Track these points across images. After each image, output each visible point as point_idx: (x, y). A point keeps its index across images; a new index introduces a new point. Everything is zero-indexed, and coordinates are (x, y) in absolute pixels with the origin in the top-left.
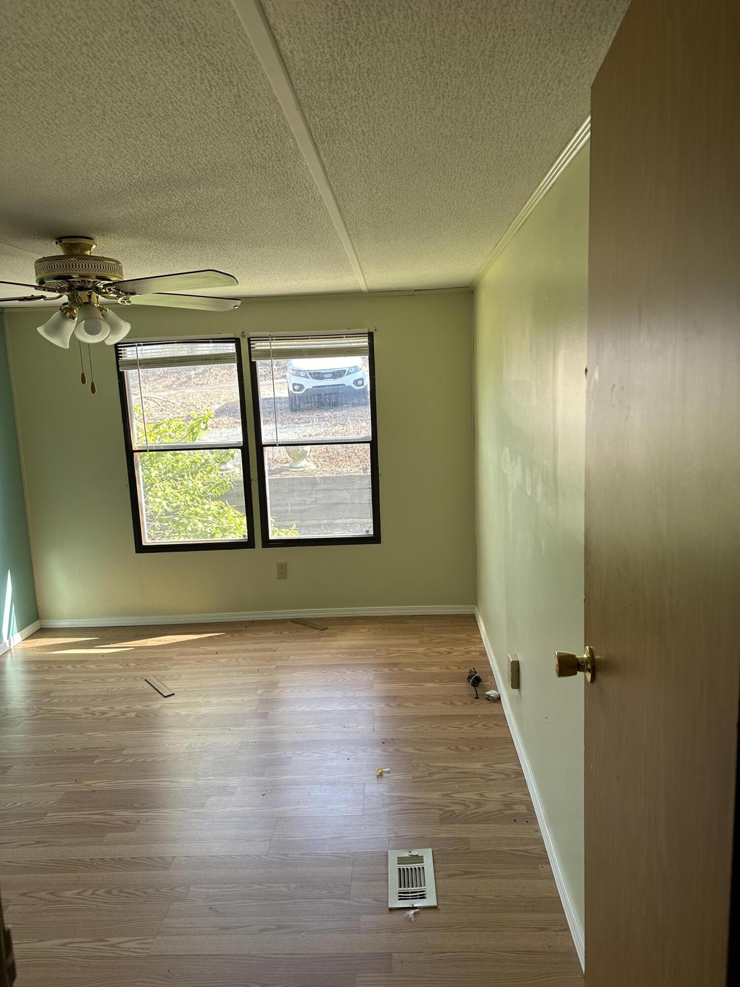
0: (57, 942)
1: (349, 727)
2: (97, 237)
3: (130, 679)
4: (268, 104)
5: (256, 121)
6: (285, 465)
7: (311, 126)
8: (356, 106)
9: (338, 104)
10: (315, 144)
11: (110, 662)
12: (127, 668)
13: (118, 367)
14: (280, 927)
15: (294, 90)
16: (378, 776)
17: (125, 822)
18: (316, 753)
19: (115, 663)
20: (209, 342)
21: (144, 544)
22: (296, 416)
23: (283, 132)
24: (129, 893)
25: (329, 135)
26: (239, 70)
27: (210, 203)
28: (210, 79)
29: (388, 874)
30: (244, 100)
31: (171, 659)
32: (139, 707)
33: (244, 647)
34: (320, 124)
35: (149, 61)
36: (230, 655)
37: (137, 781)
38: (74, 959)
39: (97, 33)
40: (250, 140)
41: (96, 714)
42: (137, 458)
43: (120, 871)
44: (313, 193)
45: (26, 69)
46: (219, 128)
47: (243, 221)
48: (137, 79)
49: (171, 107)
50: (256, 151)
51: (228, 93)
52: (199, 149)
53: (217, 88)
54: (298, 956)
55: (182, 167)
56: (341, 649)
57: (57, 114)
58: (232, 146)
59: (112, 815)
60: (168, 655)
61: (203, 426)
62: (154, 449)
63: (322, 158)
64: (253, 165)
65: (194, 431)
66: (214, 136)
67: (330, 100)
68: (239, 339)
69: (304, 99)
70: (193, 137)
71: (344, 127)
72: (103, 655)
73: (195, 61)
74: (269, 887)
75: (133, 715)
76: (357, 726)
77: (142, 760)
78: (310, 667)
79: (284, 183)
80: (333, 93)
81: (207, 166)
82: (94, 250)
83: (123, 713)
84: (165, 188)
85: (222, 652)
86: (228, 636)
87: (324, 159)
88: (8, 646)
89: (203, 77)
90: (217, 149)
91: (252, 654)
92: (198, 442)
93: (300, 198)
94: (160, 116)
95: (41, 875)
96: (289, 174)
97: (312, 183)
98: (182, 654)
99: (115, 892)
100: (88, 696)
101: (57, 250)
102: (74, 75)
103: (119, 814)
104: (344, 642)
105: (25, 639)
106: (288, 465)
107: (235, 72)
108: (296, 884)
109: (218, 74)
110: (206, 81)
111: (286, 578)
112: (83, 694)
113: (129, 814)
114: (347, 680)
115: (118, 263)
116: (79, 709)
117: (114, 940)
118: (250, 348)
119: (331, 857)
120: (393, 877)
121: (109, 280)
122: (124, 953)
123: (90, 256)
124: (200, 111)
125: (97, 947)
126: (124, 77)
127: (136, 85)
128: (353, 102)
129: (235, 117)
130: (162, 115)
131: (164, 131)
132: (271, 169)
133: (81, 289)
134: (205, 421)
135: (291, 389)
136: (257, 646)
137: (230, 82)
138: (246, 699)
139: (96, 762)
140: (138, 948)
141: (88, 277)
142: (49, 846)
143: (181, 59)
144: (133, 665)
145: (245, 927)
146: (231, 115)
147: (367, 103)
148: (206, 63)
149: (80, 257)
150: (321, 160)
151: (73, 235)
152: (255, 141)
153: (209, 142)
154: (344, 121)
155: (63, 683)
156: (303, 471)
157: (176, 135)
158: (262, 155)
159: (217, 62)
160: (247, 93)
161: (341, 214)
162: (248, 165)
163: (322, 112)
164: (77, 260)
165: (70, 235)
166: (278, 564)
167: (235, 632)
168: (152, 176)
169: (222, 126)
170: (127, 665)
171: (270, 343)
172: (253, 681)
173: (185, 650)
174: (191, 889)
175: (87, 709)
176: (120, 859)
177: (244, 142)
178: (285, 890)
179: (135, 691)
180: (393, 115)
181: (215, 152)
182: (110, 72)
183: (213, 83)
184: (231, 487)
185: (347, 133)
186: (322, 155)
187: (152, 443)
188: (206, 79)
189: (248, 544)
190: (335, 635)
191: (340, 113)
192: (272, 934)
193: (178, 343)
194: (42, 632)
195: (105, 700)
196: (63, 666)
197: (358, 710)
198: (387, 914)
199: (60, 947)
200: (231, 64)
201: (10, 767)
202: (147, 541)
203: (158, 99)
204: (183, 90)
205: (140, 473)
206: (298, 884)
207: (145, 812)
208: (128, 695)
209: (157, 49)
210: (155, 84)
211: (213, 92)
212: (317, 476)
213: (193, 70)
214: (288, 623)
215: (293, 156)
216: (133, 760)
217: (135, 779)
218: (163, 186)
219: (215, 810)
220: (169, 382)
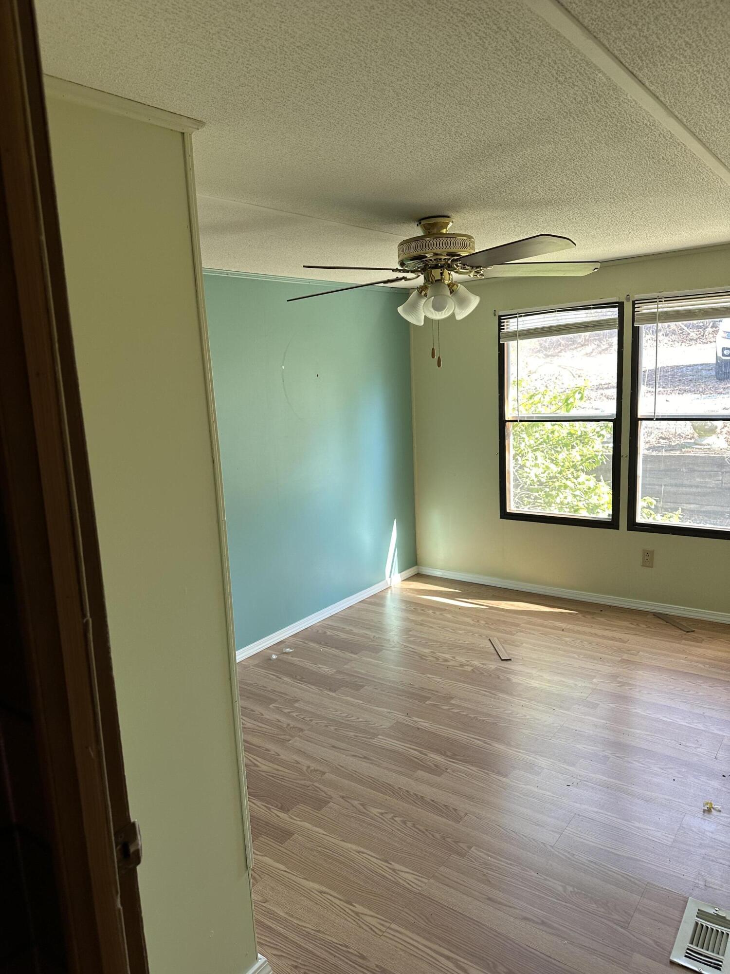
0: (354, 847)
1: (686, 746)
2: (452, 214)
3: (477, 635)
4: (552, 41)
5: (549, 63)
6: (689, 441)
7: (617, 53)
8: (662, 14)
9: (637, 19)
10: (632, 73)
11: (464, 615)
12: (477, 624)
13: (499, 338)
14: (543, 923)
15: (574, 17)
16: (704, 811)
17: (436, 765)
18: (638, 762)
19: (468, 617)
20: (590, 309)
21: (508, 511)
22: (722, 385)
23: (587, 68)
24: (420, 830)
25: (644, 58)
26: (501, 12)
27: (544, 162)
28: (476, 31)
29: (681, 922)
30: (523, 44)
31: (518, 625)
32: (476, 663)
33: (593, 631)
34: (626, 48)
35: (407, 30)
36: (577, 636)
37: (455, 731)
38: (362, 867)
39: (349, 18)
40: (553, 86)
41: (439, 660)
42: (509, 427)
43: (419, 808)
44: (658, 130)
45: (311, 69)
46: (512, 81)
47: (590, 176)
48: (407, 52)
49: (453, 72)
50: (566, 97)
51: (503, 40)
52: (504, 108)
53: (489, 39)
54: (554, 961)
55: (496, 130)
56: (704, 658)
57: (359, 105)
58: (537, 97)
59: (426, 755)
60: (517, 621)
61: (578, 396)
62: (526, 419)
63: (649, 87)
64: (571, 113)
65: (569, 402)
66: (511, 91)
67: (623, 16)
68: (623, 302)
69: (592, 24)
70: (491, 96)
71: (658, 43)
72: (460, 608)
73: (452, 17)
74: (545, 879)
75: (469, 669)
76: (696, 748)
77: (465, 713)
78: (659, 669)
79: (616, 126)
80: (623, 7)
81: (520, 124)
82: (450, 228)
83: (462, 665)
84: (490, 155)
85: (569, 630)
86: (580, 616)
87: (652, 88)
88: (389, 584)
89: (468, 31)
90: (522, 104)
91: (598, 640)
92: (574, 413)
93: (646, 139)
94: (448, 83)
95: (359, 786)
96: (617, 114)
97: (651, 118)
98: (529, 623)
99: (409, 824)
100: (437, 641)
101: (418, 232)
102: (351, 64)
103: (432, 756)
104: (709, 651)
105: (404, 580)
106: (692, 441)
107: (498, 16)
108: (573, 889)
109: (482, 24)
110: (474, 35)
111: (652, 567)
112: (435, 639)
113: (440, 759)
114: (701, 694)
115: (470, 237)
116: (427, 651)
117: (397, 866)
118: (634, 312)
119: (620, 877)
120: (686, 929)
121: (460, 255)
122: (400, 880)
123: (446, 234)
124: (484, 69)
125: (382, 866)
126: (394, 53)
127: (409, 58)
128: (655, 10)
129: (523, 64)
130: (450, 82)
131: (460, 98)
132: (593, 113)
133: (436, 267)
134: (582, 392)
135: (720, 354)
136: (606, 633)
137: (498, 28)
138: (580, 684)
139: (428, 702)
140: (413, 883)
141: (441, 254)
142: (372, 763)
143: (436, 19)
144: (483, 622)
145: (510, 907)
146: (518, 64)
147: (674, 6)
148: (463, 16)
149: (435, 236)
150: (649, 90)
151: (431, 215)
152: (560, 86)
153: (509, 98)
154: (654, 36)
155: (421, 625)
156: (709, 449)
157: (474, 99)
158: (575, 99)
159: (474, 11)
160: (523, 34)
161: (707, 148)
162: (565, 114)
163: (621, 33)
164: (432, 239)
165: (427, 216)
166: (643, 550)
167: (589, 613)
168: (472, 146)
169: (514, 78)
170: (478, 621)
171: (658, 305)
172: (592, 668)
173: (533, 619)
174: (473, 849)
175: (434, 653)
176: (422, 797)
177: (547, 89)
178: (561, 889)
179: (478, 647)
180: (718, 12)
181: (521, 107)
182: (380, 52)
183: (481, 34)
184: (603, 462)
185: (667, 50)
186: (647, 84)
187: (524, 413)
188: (472, 33)
189: (612, 524)
190: (701, 641)
191: (645, 28)
192: (534, 927)
193: (558, 311)
194: (419, 577)
195: (450, 649)
196: (426, 610)
197: (704, 731)
198: (666, 965)
199: (354, 852)
200: (489, 8)
201: (362, 686)
202: (511, 508)
203: (437, 66)
204: (456, 51)
205: (510, 442)
206: (576, 889)
207: (454, 762)
208: (471, 649)
209: (408, 15)
210: (426, 52)
211: (487, 45)
212: (725, 456)
213: (454, 27)
214: (648, 616)
215: (611, 92)
216: (458, 711)
217: (455, 729)
218: (488, 154)
219: (516, 783)
220: (588, 349)
